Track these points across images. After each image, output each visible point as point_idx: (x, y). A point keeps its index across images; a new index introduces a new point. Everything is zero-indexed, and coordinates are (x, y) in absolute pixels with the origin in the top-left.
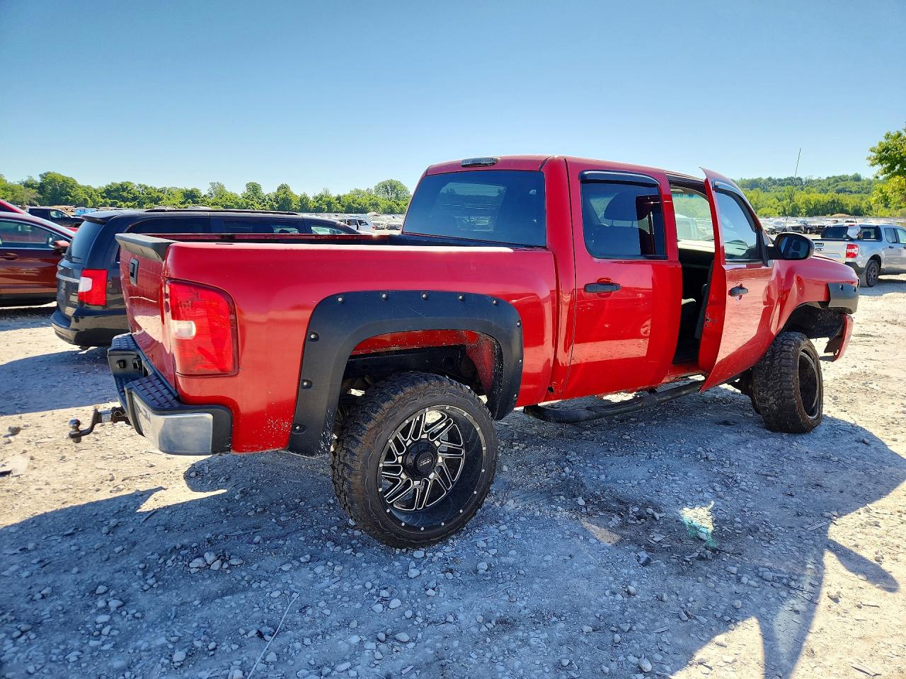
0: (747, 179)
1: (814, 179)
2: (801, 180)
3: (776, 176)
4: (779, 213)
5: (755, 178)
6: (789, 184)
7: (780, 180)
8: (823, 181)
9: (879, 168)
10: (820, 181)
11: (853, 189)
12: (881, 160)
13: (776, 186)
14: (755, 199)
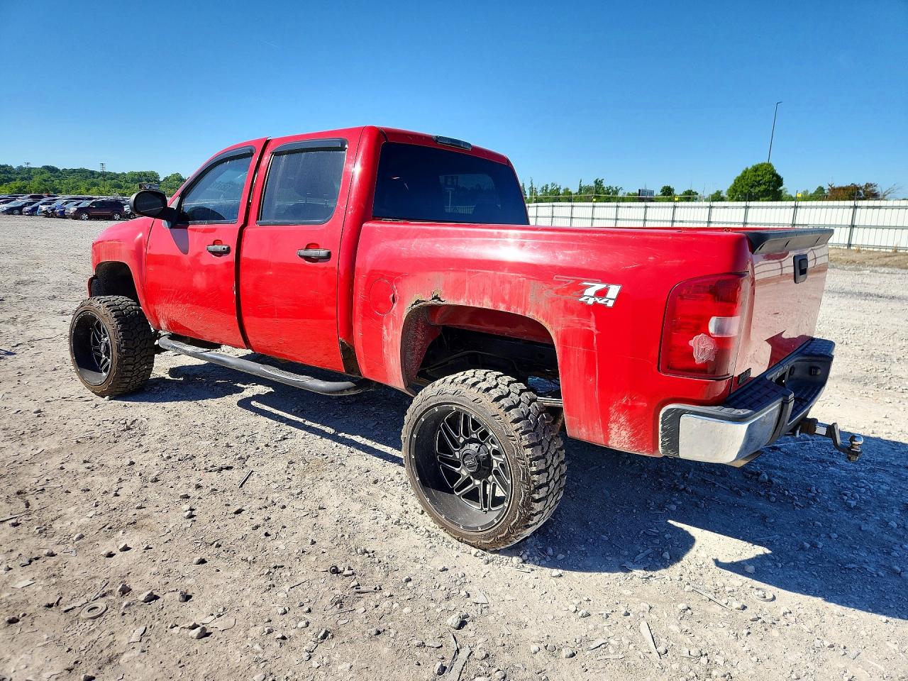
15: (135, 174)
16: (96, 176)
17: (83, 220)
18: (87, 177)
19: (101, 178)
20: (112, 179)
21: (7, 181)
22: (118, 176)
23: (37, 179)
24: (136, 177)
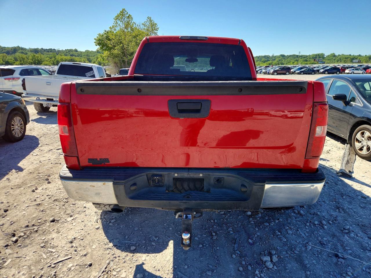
0: (32, 48)
1: (60, 50)
2: (55, 50)
3: (45, 48)
4: (52, 64)
5: (35, 48)
6: (51, 52)
7: (46, 49)
8: (64, 51)
9: (98, 47)
10: (63, 51)
11: (76, 55)
12: (99, 44)
13: (46, 52)
14: (40, 57)
15: (314, 55)
16: (298, 57)
17: (287, 75)
18: (295, 58)
19: (300, 58)
20: (304, 58)
21: (267, 61)
22: (307, 56)
23: (277, 60)
24: (315, 56)
